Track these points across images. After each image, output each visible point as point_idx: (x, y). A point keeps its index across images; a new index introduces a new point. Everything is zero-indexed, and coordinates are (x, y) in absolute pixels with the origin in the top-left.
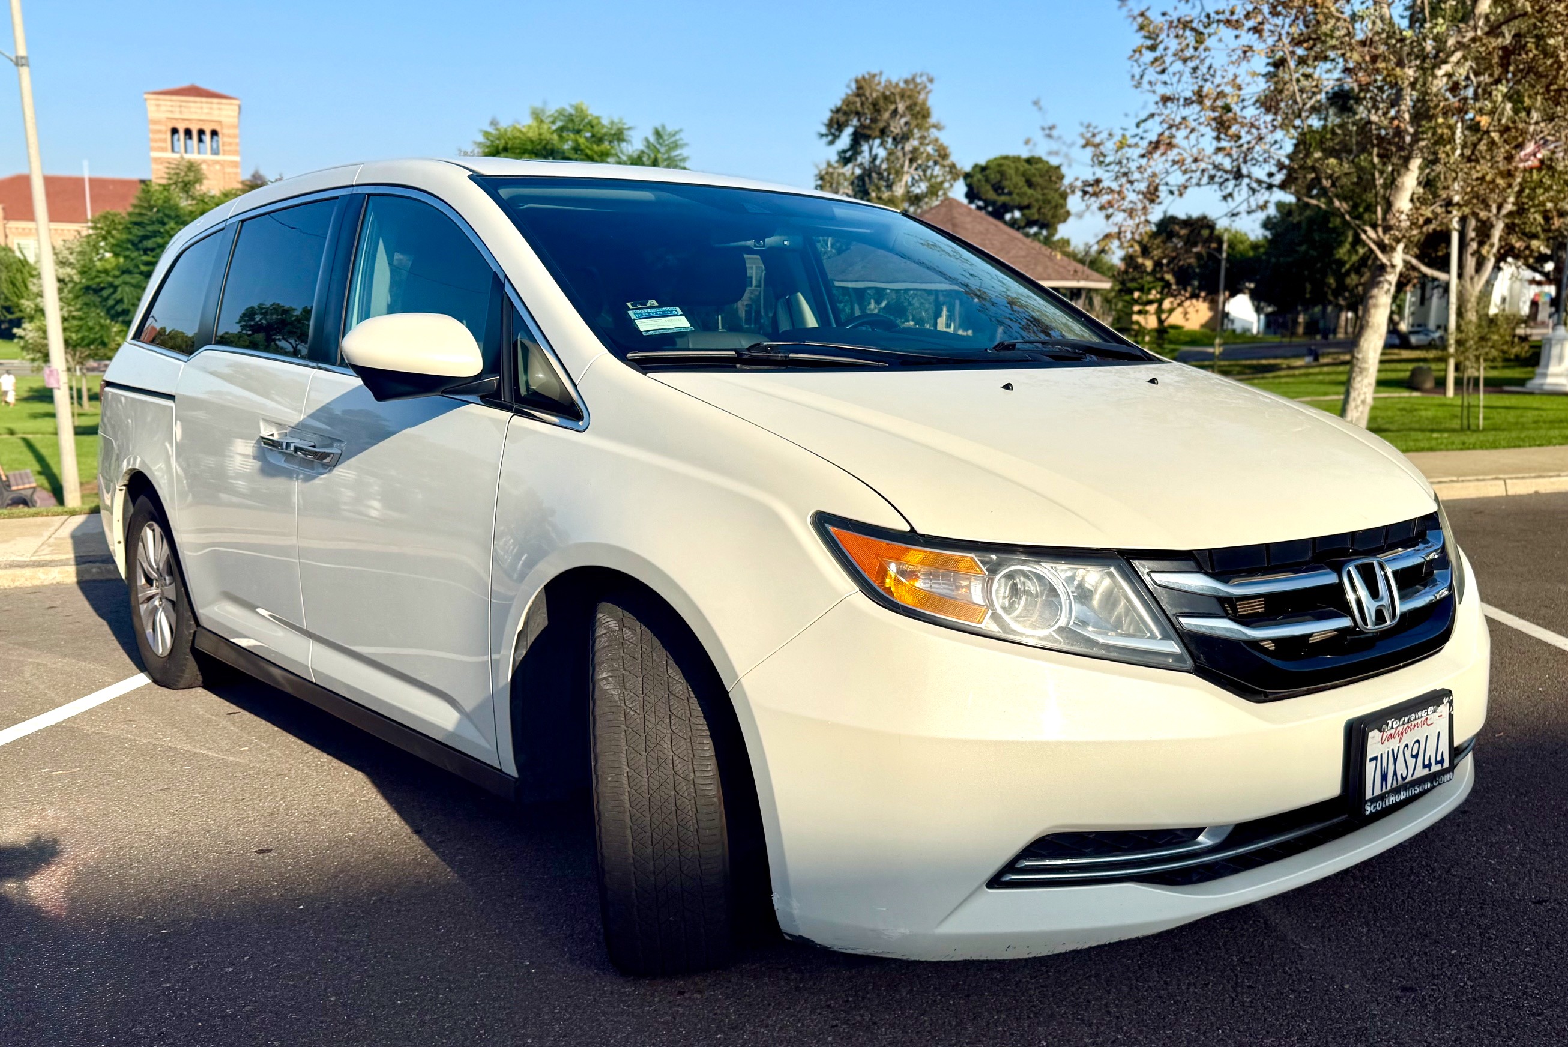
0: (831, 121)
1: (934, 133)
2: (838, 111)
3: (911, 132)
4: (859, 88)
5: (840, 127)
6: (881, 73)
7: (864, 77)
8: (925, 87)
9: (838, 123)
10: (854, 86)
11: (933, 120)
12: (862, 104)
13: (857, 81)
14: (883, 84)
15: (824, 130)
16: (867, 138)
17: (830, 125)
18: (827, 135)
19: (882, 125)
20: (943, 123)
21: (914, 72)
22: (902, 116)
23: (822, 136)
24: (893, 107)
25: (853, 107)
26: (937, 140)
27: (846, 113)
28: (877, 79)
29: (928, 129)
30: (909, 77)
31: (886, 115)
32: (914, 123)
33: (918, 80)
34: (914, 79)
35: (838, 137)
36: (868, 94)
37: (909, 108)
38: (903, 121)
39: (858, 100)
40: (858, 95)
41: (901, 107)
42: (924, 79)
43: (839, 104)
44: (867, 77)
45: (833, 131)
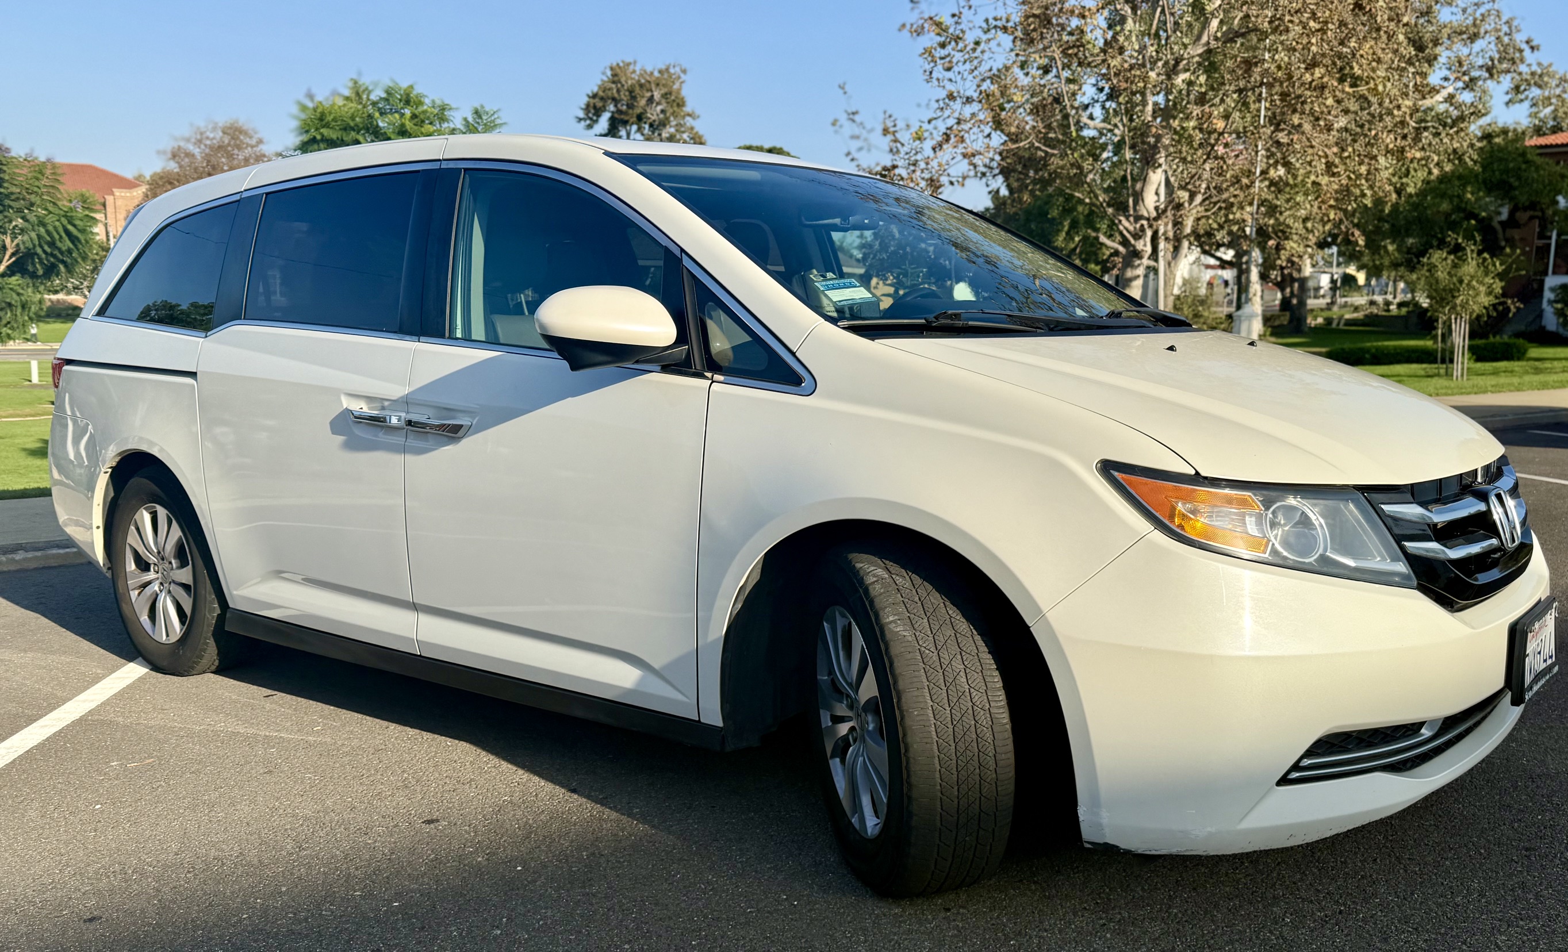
0: (588, 105)
1: (689, 121)
2: (594, 96)
3: (667, 119)
4: (614, 75)
5: (598, 112)
6: (635, 62)
7: (618, 65)
8: (679, 77)
9: (595, 107)
10: (609, 73)
11: (688, 109)
12: (618, 91)
13: (612, 69)
14: (638, 73)
15: (581, 115)
16: (625, 123)
17: (587, 108)
18: (584, 119)
19: (638, 111)
20: (697, 112)
21: (667, 63)
22: (658, 104)
23: (580, 120)
24: (649, 94)
25: (609, 93)
26: (692, 128)
27: (602, 99)
28: (631, 68)
29: (684, 117)
30: (664, 67)
31: (643, 102)
32: (670, 111)
33: (672, 71)
34: (667, 70)
35: (596, 121)
36: (623, 80)
37: (665, 96)
38: (659, 108)
39: (614, 86)
40: (614, 82)
41: (657, 95)
42: (678, 69)
43: (595, 89)
44: (621, 64)
45: (590, 115)
